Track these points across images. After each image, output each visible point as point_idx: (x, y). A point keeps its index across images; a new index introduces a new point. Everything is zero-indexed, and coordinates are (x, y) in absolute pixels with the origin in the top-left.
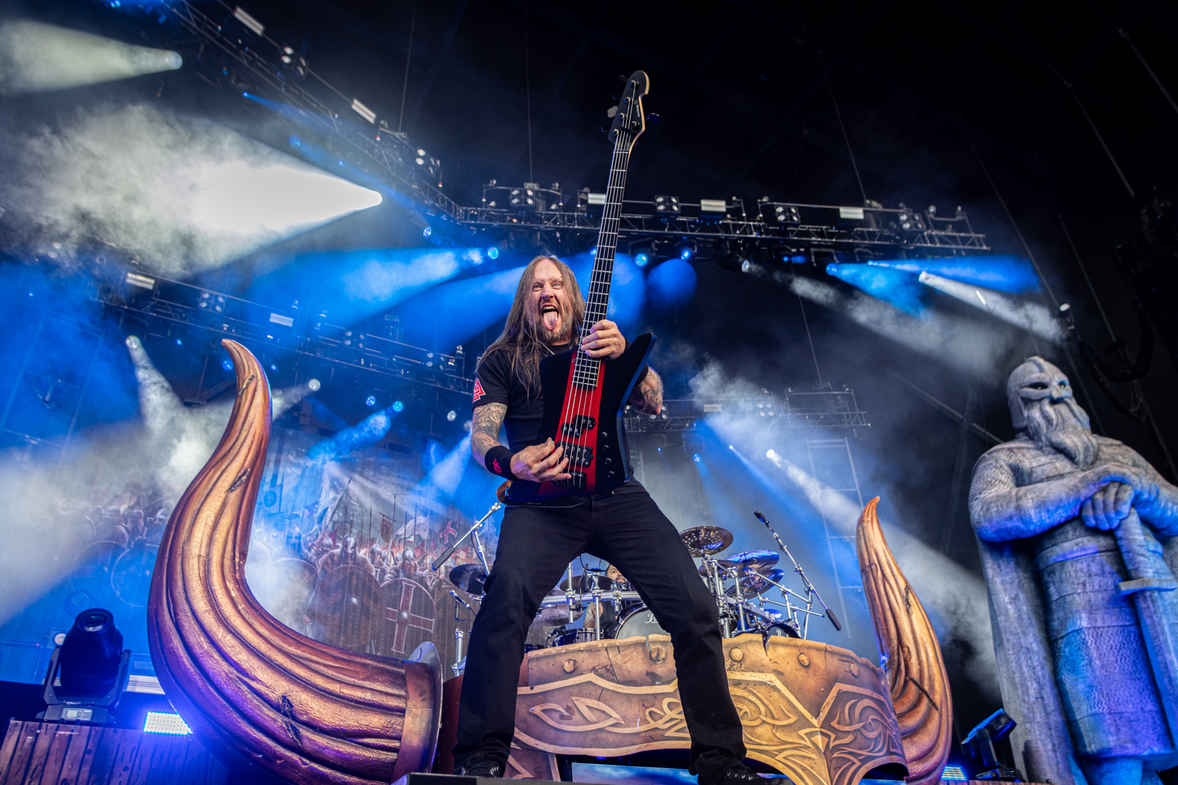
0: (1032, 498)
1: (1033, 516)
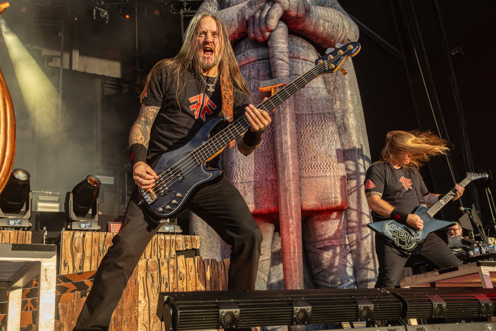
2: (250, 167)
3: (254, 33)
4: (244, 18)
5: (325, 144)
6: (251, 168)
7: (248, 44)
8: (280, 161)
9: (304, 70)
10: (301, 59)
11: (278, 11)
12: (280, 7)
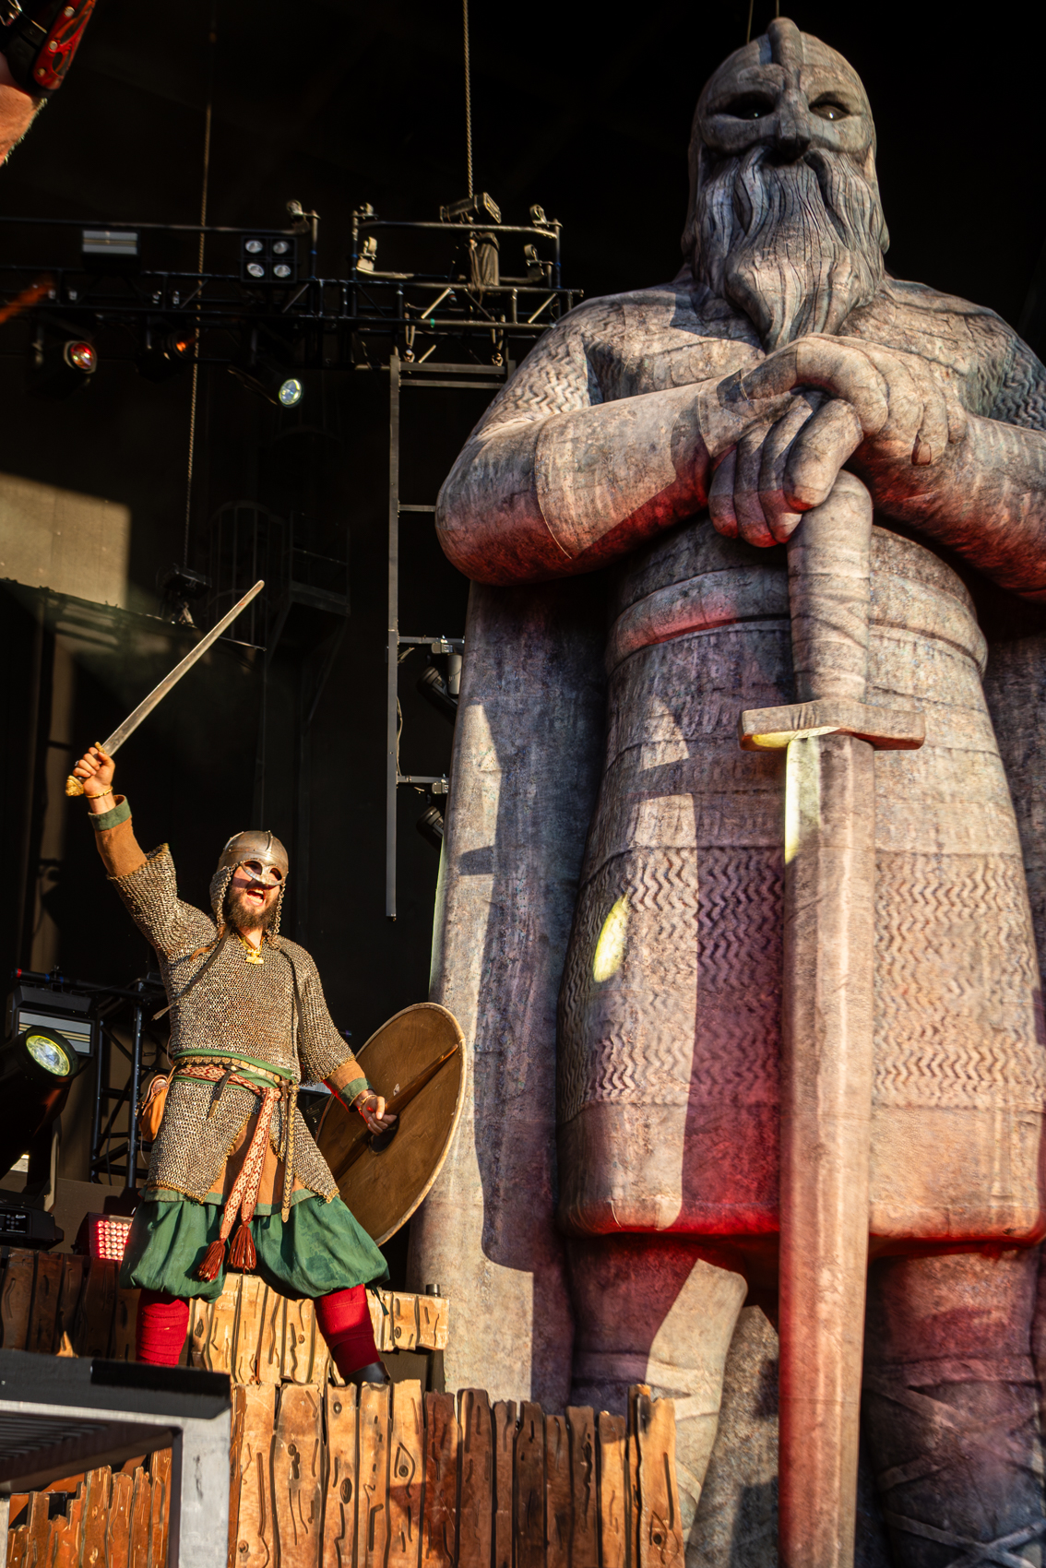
0: (575, 440)
1: (570, 498)
2: (677, 1045)
3: (736, 508)
4: (700, 446)
5: (980, 979)
6: (681, 1050)
7: (703, 551)
8: (800, 1033)
9: (922, 674)
10: (914, 630)
11: (841, 432)
12: (850, 417)
